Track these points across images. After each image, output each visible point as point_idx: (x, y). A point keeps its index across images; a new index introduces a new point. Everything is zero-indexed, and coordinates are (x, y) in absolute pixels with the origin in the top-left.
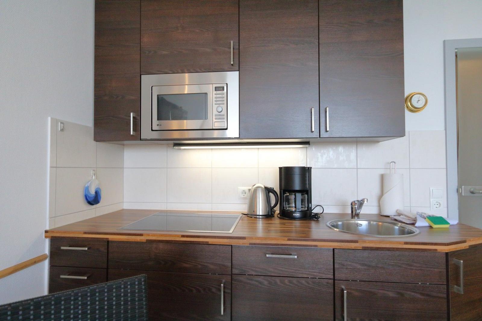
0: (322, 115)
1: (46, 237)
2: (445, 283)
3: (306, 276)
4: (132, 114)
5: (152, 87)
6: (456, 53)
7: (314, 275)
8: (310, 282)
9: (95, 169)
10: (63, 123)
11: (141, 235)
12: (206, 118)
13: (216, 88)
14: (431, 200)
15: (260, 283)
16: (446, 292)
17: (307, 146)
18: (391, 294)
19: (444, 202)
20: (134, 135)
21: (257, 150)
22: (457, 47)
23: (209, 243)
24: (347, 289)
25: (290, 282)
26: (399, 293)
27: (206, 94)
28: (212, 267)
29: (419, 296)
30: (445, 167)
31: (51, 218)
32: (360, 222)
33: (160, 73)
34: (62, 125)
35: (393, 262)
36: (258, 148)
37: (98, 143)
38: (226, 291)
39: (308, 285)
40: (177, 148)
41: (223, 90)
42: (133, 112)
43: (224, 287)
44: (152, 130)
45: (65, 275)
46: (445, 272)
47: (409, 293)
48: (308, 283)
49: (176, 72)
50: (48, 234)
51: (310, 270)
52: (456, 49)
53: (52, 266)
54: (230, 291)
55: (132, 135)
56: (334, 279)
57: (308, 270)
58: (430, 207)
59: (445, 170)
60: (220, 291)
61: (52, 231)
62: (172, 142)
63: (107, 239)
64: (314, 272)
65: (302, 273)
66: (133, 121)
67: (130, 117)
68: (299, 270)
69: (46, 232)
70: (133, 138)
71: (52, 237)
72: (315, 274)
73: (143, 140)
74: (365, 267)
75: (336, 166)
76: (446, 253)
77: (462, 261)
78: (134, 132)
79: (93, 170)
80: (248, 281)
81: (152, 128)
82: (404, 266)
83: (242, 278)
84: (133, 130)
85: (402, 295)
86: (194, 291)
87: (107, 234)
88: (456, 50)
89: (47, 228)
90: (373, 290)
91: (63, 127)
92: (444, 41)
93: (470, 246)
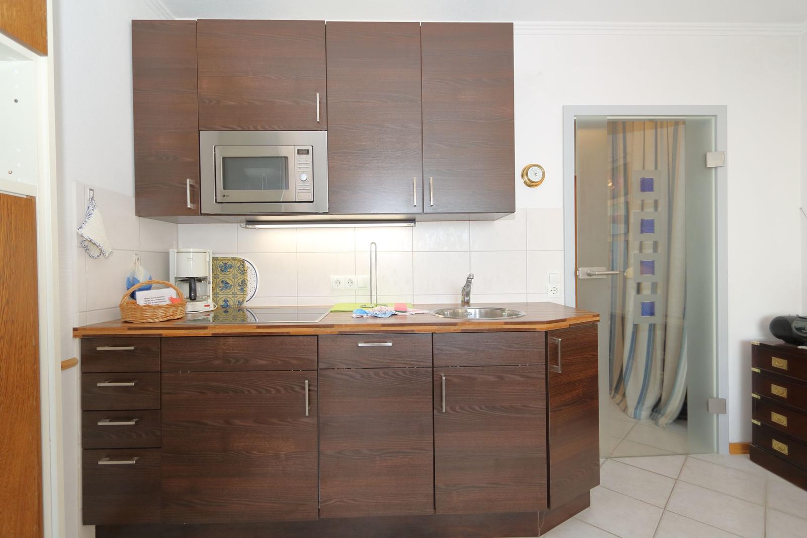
0: (426, 187)
1: (75, 336)
2: (544, 363)
3: (403, 366)
4: (188, 180)
5: (215, 147)
6: (575, 120)
7: (411, 364)
8: (408, 373)
9: (139, 253)
10: (92, 190)
11: (205, 328)
12: (287, 187)
13: (298, 150)
14: (549, 286)
15: (351, 376)
16: (545, 373)
17: (412, 224)
18: (492, 379)
19: (560, 287)
20: (192, 208)
21: (354, 228)
22: (577, 114)
23: (291, 334)
24: (445, 376)
25: (385, 373)
26: (499, 377)
27: (286, 158)
28: (294, 362)
29: (518, 378)
30: (563, 249)
31: (80, 312)
32: (469, 311)
33: (224, 129)
34: (91, 192)
35: (494, 345)
36: (355, 227)
37: (141, 218)
38: (312, 388)
39: (404, 375)
40: (250, 226)
41: (308, 153)
42: (191, 178)
43: (309, 385)
44: (216, 202)
45: (104, 383)
46: (544, 353)
47: (509, 375)
48: (405, 373)
49: (246, 128)
50: (77, 333)
51: (407, 359)
52: (575, 116)
53: (84, 373)
54: (316, 389)
55: (189, 208)
56: (433, 367)
57: (405, 359)
58: (547, 294)
59: (563, 252)
60: (304, 388)
61: (84, 329)
62: (244, 218)
63: (161, 334)
64: (412, 361)
65: (398, 363)
66: (190, 190)
67: (186, 184)
68: (395, 360)
69: (75, 330)
70: (190, 212)
71: (83, 336)
72: (413, 363)
73: (204, 215)
74: (465, 352)
75: (446, 249)
76: (545, 331)
77: (560, 339)
78: (192, 205)
79: (136, 254)
80: (338, 376)
81: (216, 199)
82: (504, 348)
83: (330, 373)
84: (191, 202)
85: (502, 378)
86: (273, 392)
87: (160, 329)
88: (575, 118)
89: (76, 326)
90: (473, 375)
91: (93, 195)
92: (563, 106)
93: (570, 325)
